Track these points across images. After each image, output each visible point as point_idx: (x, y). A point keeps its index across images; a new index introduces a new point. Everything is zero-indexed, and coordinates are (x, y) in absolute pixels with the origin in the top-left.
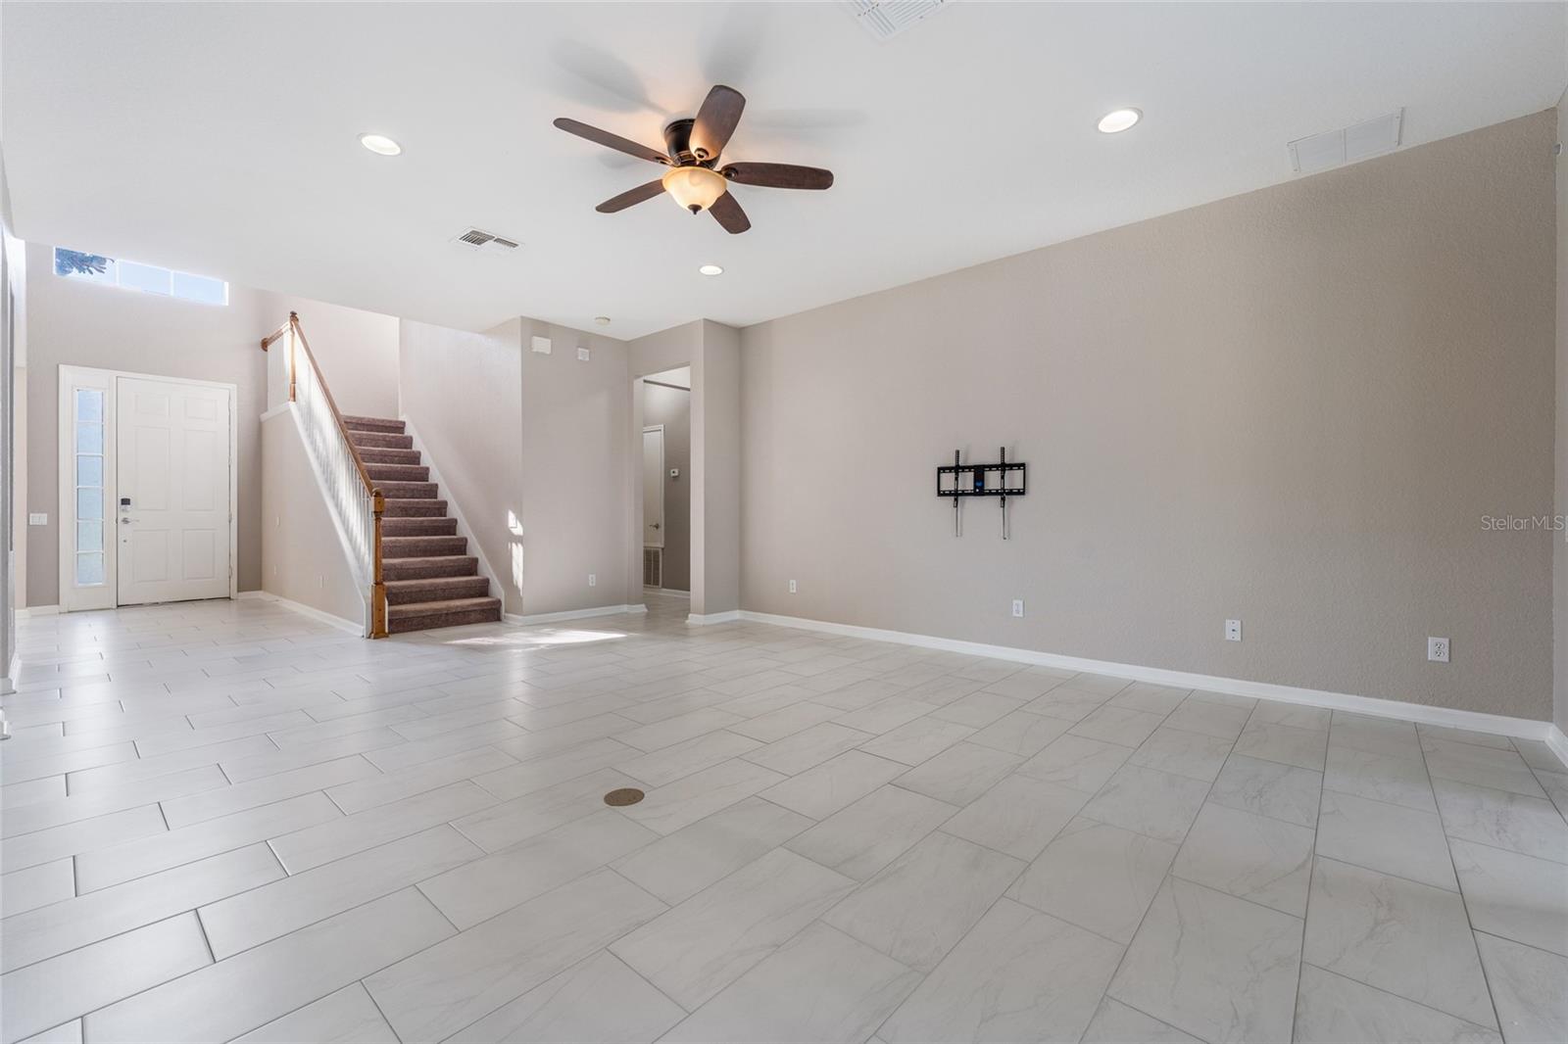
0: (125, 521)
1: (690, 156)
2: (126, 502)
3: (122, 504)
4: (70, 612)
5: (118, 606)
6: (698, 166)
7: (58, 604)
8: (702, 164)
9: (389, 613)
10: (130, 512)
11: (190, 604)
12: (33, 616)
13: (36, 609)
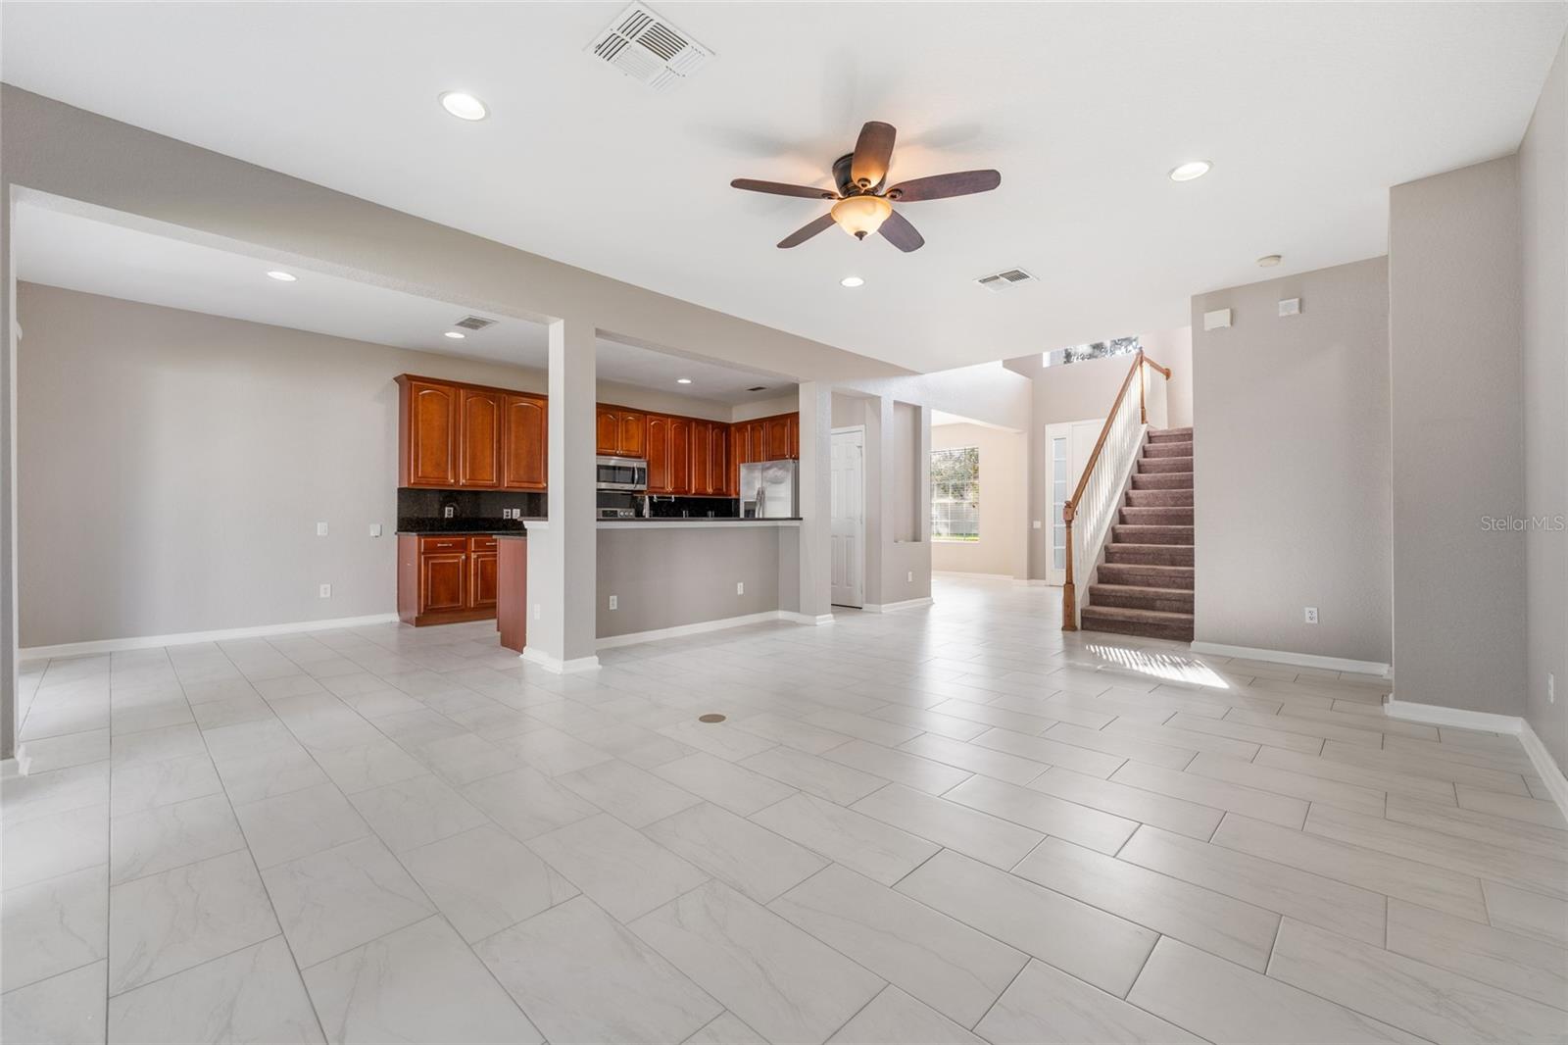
1: (856, 187)
6: (863, 195)
7: (1045, 579)
8: (867, 193)
9: (1082, 611)
12: (1032, 585)
13: (1034, 581)
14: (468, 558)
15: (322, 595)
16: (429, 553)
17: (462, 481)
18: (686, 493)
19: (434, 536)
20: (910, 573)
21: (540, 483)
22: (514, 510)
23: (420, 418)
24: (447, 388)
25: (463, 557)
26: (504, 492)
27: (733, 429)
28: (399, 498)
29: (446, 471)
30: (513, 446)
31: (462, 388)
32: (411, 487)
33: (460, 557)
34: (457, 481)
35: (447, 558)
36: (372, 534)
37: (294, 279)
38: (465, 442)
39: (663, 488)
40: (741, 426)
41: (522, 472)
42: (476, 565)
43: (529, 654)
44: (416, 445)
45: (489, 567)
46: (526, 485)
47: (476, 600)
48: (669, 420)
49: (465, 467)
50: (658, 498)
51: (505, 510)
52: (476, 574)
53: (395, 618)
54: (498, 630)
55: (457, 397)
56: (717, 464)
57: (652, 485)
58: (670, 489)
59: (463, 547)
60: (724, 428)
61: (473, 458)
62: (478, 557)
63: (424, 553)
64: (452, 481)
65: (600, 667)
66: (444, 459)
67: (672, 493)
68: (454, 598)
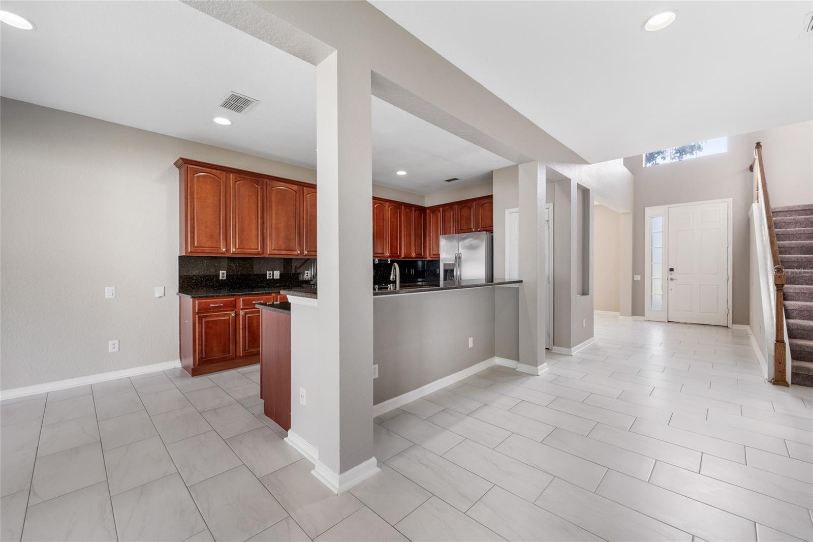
0: (672, 279)
2: (672, 270)
3: (670, 271)
4: (649, 321)
5: (668, 321)
7: (644, 316)
9: (792, 367)
10: (674, 275)
11: (703, 326)
12: (634, 320)
13: (635, 317)
14: (237, 315)
15: (111, 350)
16: (203, 313)
17: (233, 250)
18: (398, 257)
19: (207, 297)
20: (584, 320)
21: (295, 251)
22: (275, 272)
23: (195, 196)
24: (218, 171)
25: (233, 315)
26: (267, 258)
27: (428, 210)
28: (180, 264)
29: (219, 241)
30: (274, 221)
31: (232, 173)
32: (188, 255)
33: (231, 314)
34: (228, 250)
35: (219, 316)
36: (157, 295)
37: (29, 27)
38: (234, 218)
39: (383, 253)
40: (435, 209)
41: (281, 242)
42: (244, 320)
43: (293, 438)
44: (193, 219)
45: (255, 322)
46: (284, 252)
47: (244, 349)
48: (387, 203)
49: (234, 238)
50: (379, 260)
51: (268, 272)
52: (244, 328)
53: (177, 364)
54: (262, 398)
55: (227, 179)
56: (417, 235)
57: (376, 252)
58: (387, 254)
59: (233, 306)
60: (422, 210)
61: (242, 231)
62: (246, 314)
63: (198, 313)
64: (224, 250)
65: (379, 470)
66: (217, 231)
67: (389, 257)
68: (226, 350)
